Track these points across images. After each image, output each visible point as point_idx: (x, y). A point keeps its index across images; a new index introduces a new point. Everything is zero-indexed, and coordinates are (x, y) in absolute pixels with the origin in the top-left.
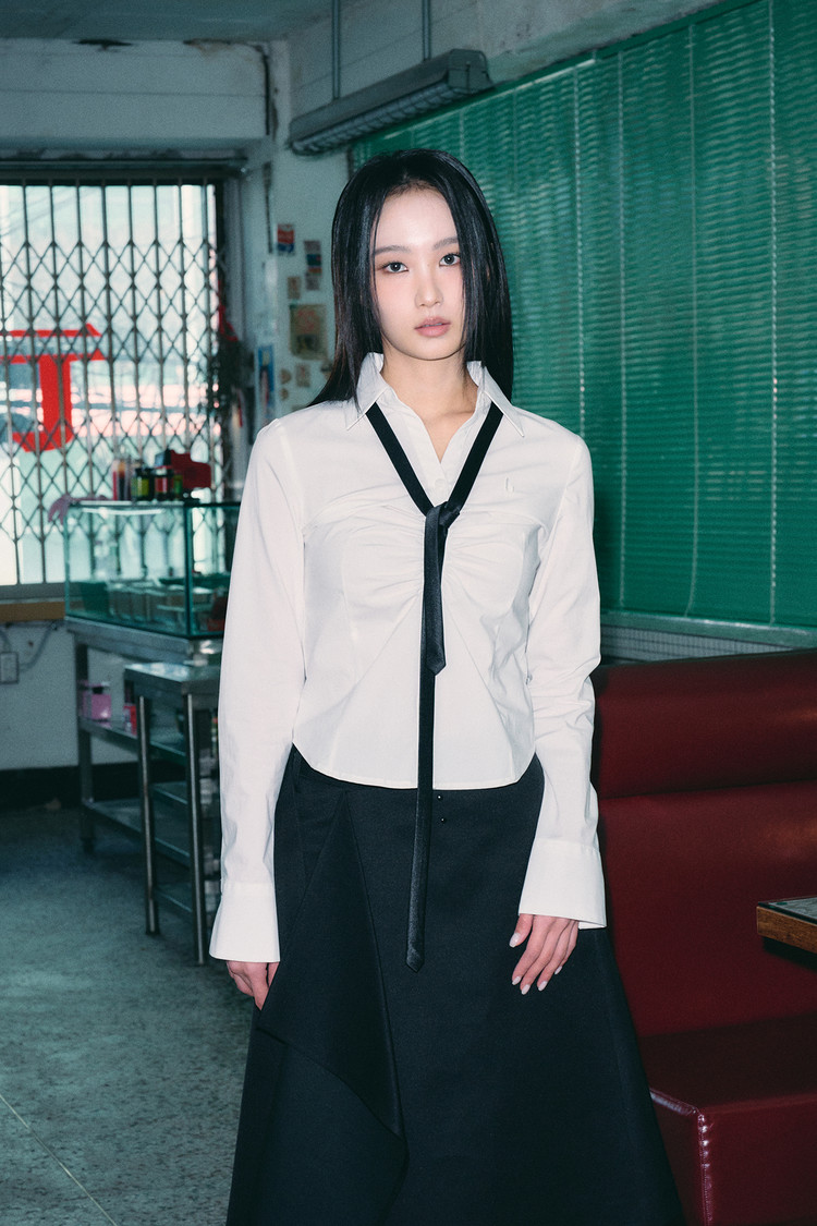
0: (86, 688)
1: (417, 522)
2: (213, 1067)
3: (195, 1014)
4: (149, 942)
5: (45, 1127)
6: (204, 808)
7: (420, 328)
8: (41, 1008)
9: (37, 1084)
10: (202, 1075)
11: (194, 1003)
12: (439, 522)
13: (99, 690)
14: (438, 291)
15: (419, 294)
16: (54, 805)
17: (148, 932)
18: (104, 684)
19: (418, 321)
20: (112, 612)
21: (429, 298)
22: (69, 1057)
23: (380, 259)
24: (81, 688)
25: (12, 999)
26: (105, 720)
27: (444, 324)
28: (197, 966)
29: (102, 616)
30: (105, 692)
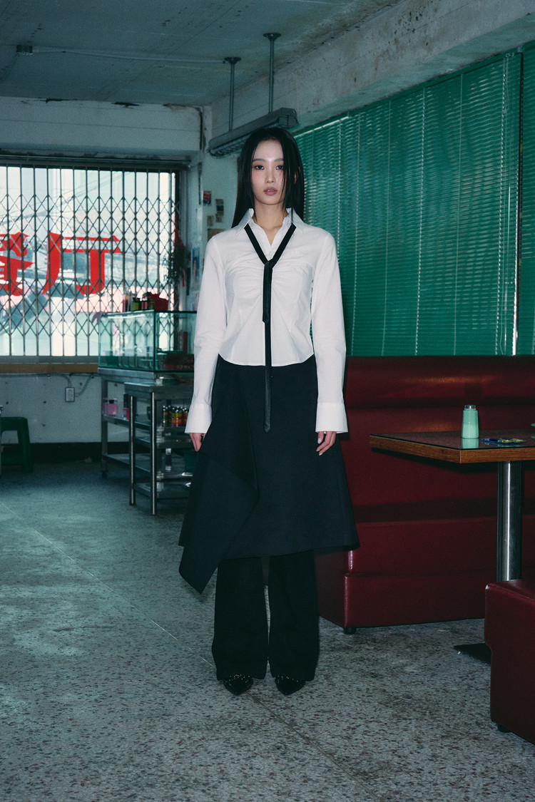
0: (106, 401)
1: (261, 266)
2: (156, 546)
3: (150, 531)
4: (131, 507)
5: (82, 562)
6: (158, 445)
7: (266, 191)
8: (82, 527)
9: (79, 549)
10: (152, 549)
11: (149, 527)
12: (269, 266)
13: (112, 402)
14: (274, 178)
15: (267, 178)
16: (89, 460)
17: (131, 504)
18: (115, 399)
19: (265, 188)
20: (120, 365)
21: (270, 180)
22: (94, 542)
23: (255, 163)
24: (104, 401)
25: (69, 524)
26: (115, 416)
27: (275, 191)
28: (152, 515)
29: (115, 366)
30: (115, 403)
